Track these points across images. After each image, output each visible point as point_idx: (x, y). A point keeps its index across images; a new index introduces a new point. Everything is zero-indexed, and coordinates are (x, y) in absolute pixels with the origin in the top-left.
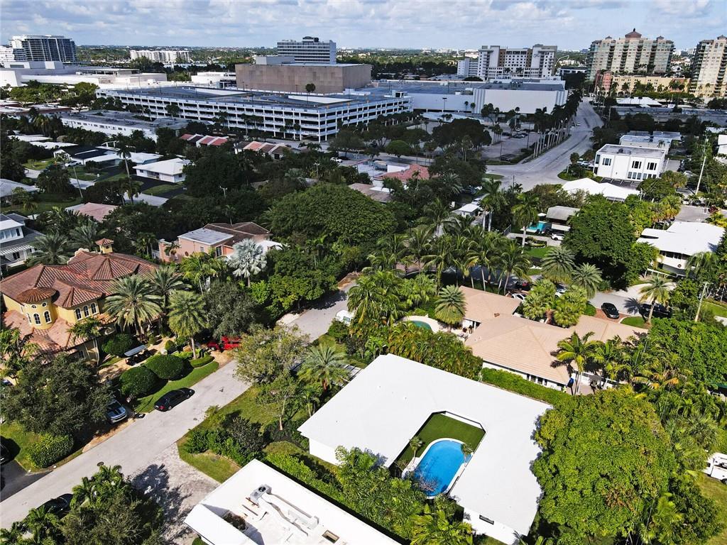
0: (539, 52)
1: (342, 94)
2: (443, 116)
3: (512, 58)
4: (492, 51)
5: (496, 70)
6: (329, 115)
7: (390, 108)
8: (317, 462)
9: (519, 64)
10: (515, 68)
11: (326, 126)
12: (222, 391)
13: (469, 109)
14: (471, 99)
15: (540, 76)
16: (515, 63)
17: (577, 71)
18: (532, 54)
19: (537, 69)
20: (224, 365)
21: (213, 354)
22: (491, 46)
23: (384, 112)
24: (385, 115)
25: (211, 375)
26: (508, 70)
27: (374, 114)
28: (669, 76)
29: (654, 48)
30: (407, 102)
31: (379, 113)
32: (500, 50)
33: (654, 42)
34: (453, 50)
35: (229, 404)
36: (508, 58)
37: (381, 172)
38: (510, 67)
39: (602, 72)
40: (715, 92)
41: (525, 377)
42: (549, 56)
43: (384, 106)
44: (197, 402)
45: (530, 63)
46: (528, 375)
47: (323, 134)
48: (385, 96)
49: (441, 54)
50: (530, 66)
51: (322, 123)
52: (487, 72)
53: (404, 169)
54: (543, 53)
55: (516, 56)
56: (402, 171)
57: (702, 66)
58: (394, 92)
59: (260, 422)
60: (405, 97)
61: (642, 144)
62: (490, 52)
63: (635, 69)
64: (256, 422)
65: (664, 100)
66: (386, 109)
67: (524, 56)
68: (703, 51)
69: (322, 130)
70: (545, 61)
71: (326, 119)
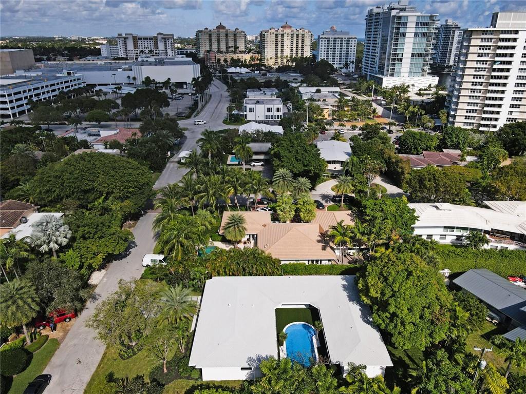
0: (162, 38)
1: (14, 75)
2: (116, 88)
3: (143, 43)
4: (127, 38)
5: (134, 52)
6: (15, 94)
7: (67, 84)
8: (214, 384)
9: (150, 47)
10: (147, 50)
11: (15, 104)
12: (80, 362)
13: (132, 81)
14: (132, 74)
15: (167, 55)
16: (146, 46)
17: (189, 51)
18: (157, 39)
19: (164, 51)
20: (64, 338)
21: (44, 332)
22: (126, 34)
23: (63, 88)
24: (65, 90)
25: (56, 352)
26: (142, 52)
27: (55, 90)
28: (248, 53)
29: (235, 35)
30: (80, 79)
31: (59, 89)
32: (133, 37)
33: (234, 32)
34: (83, 37)
35: (96, 372)
36: (140, 43)
37: (95, 137)
38: (144, 49)
39: (208, 52)
40: (276, 62)
41: (306, 263)
42: (170, 41)
43: (62, 83)
44: (60, 383)
45: (158, 46)
46: (309, 261)
47: (14, 111)
48: (57, 75)
49: (74, 41)
50: (158, 48)
51: (11, 102)
52: (127, 53)
53: (115, 132)
54: (165, 39)
55: (146, 41)
56: (115, 134)
57: (266, 46)
58: (65, 72)
59: (140, 374)
60: (76, 75)
61: (260, 96)
62: (125, 38)
63: (227, 49)
64: (135, 376)
65: (251, 68)
66: (64, 85)
67: (151, 41)
68: (264, 37)
69: (13, 108)
70: (168, 45)
71: (14, 98)
